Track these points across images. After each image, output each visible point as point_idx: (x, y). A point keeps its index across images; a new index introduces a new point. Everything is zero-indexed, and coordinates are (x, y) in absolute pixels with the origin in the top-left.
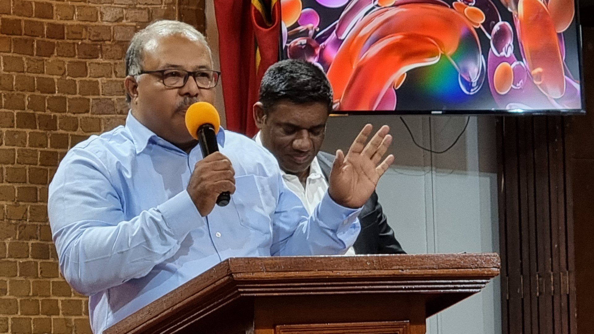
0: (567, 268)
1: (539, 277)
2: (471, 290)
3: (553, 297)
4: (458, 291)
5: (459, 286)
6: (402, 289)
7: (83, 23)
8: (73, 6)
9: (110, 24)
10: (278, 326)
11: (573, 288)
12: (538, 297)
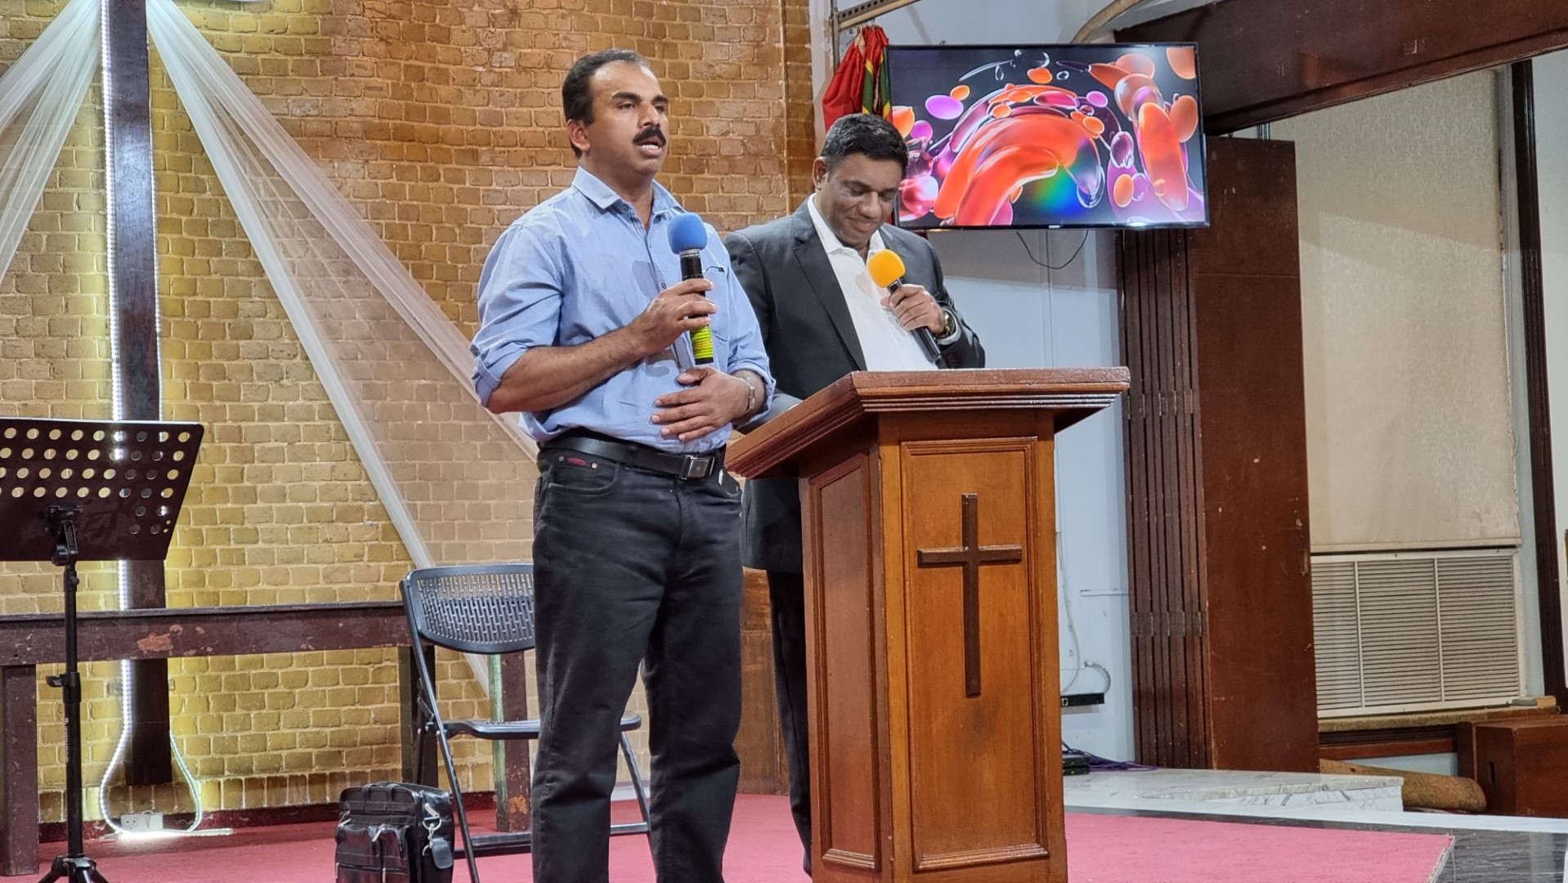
0: (1191, 387)
1: (1162, 396)
2: (1100, 405)
3: (1176, 417)
4: (1087, 405)
5: (1087, 400)
6: (1029, 404)
7: (689, 138)
8: (678, 120)
9: (716, 138)
10: (903, 443)
11: (1198, 408)
12: (1161, 418)
